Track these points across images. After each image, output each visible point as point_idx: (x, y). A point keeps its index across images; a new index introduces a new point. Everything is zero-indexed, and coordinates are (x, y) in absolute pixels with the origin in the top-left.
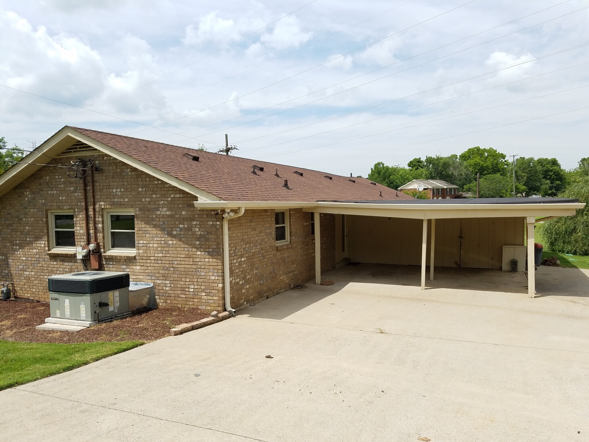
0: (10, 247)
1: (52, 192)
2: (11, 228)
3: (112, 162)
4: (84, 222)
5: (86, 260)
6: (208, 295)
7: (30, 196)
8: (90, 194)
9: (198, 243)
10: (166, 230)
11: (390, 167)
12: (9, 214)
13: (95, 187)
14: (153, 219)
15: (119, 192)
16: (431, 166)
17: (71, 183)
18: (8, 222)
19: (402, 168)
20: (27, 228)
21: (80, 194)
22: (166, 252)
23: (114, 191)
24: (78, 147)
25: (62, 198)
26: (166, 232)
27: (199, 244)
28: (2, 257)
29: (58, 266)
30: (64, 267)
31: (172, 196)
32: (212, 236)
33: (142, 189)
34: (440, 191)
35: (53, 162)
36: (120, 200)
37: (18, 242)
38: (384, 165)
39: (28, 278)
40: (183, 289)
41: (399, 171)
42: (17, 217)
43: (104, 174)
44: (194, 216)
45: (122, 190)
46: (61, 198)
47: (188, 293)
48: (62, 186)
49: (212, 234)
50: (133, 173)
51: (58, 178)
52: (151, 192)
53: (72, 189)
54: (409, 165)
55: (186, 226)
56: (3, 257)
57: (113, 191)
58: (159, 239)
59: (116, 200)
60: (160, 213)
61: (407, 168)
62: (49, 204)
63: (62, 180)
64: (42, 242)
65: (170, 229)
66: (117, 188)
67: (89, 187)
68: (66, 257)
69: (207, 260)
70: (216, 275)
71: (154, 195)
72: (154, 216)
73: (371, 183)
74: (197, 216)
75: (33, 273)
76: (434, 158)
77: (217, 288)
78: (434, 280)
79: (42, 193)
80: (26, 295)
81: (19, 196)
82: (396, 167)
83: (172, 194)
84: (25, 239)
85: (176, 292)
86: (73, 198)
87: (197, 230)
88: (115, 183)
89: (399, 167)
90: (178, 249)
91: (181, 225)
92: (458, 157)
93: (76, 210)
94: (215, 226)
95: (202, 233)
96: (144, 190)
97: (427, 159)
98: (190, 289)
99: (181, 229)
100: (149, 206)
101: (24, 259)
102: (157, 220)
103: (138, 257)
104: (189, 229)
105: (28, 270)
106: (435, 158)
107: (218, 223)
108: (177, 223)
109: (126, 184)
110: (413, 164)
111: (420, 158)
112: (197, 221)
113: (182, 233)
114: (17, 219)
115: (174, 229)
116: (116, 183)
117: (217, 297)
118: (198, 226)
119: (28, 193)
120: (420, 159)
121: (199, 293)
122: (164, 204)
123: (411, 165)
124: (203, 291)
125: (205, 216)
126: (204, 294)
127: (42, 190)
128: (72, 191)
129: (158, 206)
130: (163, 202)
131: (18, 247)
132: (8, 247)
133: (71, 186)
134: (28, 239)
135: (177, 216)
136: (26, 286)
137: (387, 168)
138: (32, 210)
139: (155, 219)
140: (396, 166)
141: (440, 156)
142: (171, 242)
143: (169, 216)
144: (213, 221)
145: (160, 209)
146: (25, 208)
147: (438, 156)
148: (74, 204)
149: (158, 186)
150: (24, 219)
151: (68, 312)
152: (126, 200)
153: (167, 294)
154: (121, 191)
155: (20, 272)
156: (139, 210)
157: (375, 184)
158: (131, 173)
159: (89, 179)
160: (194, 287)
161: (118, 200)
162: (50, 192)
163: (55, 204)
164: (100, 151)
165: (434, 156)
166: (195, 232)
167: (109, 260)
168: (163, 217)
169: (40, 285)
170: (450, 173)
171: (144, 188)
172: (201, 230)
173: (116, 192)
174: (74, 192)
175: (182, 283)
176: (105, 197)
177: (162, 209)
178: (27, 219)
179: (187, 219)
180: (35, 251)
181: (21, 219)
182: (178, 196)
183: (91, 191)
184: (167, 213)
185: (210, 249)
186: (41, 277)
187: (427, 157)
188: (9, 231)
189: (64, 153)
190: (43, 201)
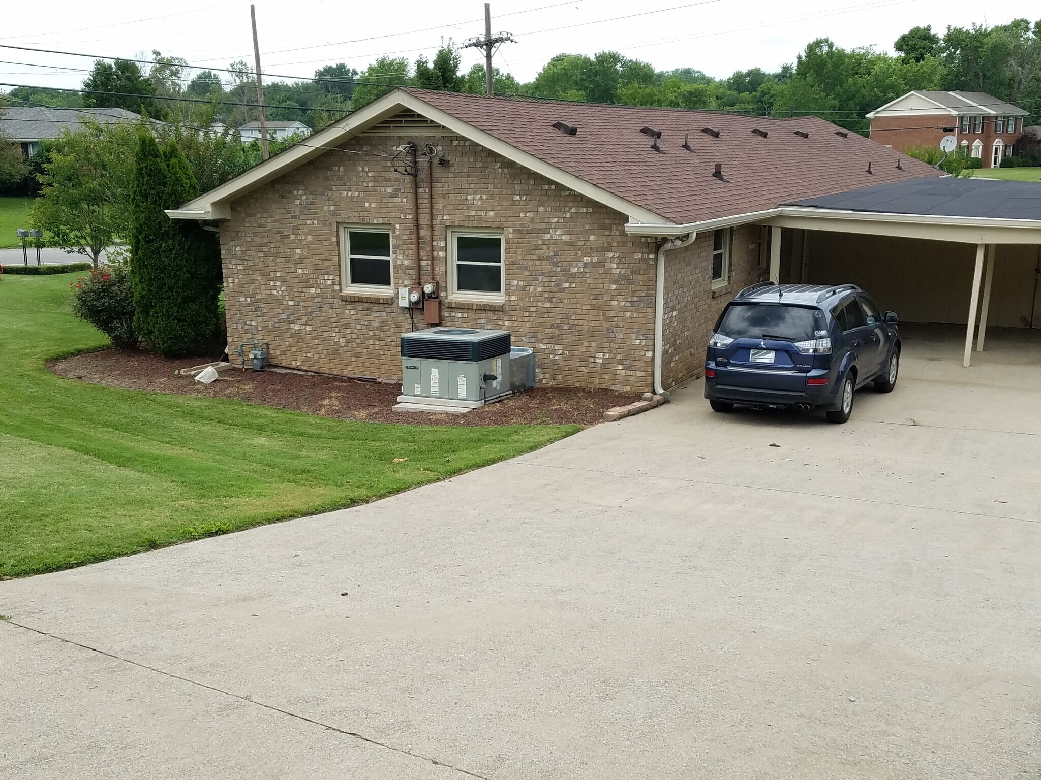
0: (262, 282)
1: (350, 194)
2: (266, 250)
3: (468, 150)
4: (413, 247)
5: (415, 308)
6: (627, 368)
7: (304, 198)
8: (424, 203)
9: (614, 287)
10: (560, 264)
11: (848, 51)
12: (260, 226)
13: (434, 190)
14: (537, 248)
15: (479, 200)
16: (958, 52)
17: (389, 180)
18: (259, 240)
19: (880, 54)
20: (298, 251)
21: (405, 200)
22: (558, 301)
23: (469, 197)
24: (403, 120)
25: (370, 205)
26: (560, 268)
27: (616, 289)
28: (246, 299)
29: (359, 317)
30: (371, 318)
31: (573, 210)
32: (640, 277)
33: (521, 197)
34: (979, 121)
35: (353, 142)
36: (479, 213)
37: (278, 275)
38: (832, 46)
39: (298, 336)
40: (584, 359)
41: (872, 62)
42: (278, 232)
43: (453, 169)
44: (610, 245)
45: (484, 197)
46: (367, 205)
47: (592, 365)
48: (370, 185)
49: (640, 274)
50: (506, 171)
51: (363, 170)
52: (536, 203)
53: (389, 190)
54: (899, 47)
55: (595, 260)
56: (249, 300)
57: (467, 199)
58: (545, 279)
59: (473, 213)
60: (551, 237)
61: (893, 54)
62: (343, 213)
63: (370, 174)
64: (329, 277)
65: (565, 264)
66: (475, 193)
67: (422, 189)
68: (375, 303)
69: (629, 314)
70: (644, 338)
71: (542, 208)
72: (540, 242)
73: (838, 133)
74: (615, 244)
75: (308, 328)
76: (968, 32)
77: (644, 358)
78: (983, 351)
79: (330, 193)
80: (293, 363)
81: (282, 197)
82: (863, 51)
83: (573, 207)
84: (294, 270)
85: (572, 363)
86: (390, 205)
87: (615, 266)
88: (471, 185)
89: (871, 52)
90: (579, 296)
91: (585, 259)
92: (1032, 26)
93: (397, 226)
94: (646, 261)
95: (623, 272)
96: (524, 198)
97: (949, 35)
98: (597, 359)
99: (586, 265)
100: (531, 226)
101: (291, 303)
102: (545, 248)
103: (507, 307)
104: (600, 265)
105: (298, 322)
106: (971, 32)
107: (652, 256)
108: (580, 253)
109: (492, 188)
110: (910, 43)
111: (929, 26)
112: (614, 252)
113: (587, 270)
114: (277, 236)
115: (574, 265)
116: (473, 186)
117: (643, 373)
118: (617, 260)
119: (301, 191)
120: (929, 30)
121: (611, 366)
122: (558, 222)
123: (905, 47)
124: (620, 362)
125: (629, 245)
126: (620, 367)
127: (331, 189)
128: (389, 195)
129: (548, 226)
130: (556, 219)
131: (278, 284)
132: (257, 282)
133: (388, 185)
134: (300, 271)
135: (581, 243)
136: (294, 349)
137: (841, 55)
138: (309, 222)
139: (541, 247)
140: (863, 49)
141: (983, 28)
142: (566, 285)
143: (566, 243)
144: (642, 253)
145: (551, 230)
146: (295, 218)
147: (978, 27)
148: (394, 216)
149: (549, 193)
150: (292, 237)
151: (435, 388)
152: (492, 214)
153: (556, 366)
154: (481, 199)
155: (282, 325)
156: (514, 232)
157: (845, 136)
158: (502, 171)
159: (423, 175)
160: (604, 355)
161: (476, 213)
162: (346, 193)
163: (355, 214)
164: (450, 129)
165: (968, 27)
166: (611, 269)
167: (456, 310)
168: (556, 243)
169: (321, 347)
170: (1009, 74)
171: (523, 195)
172: (621, 266)
173: (473, 200)
174: (394, 195)
175: (584, 349)
176: (452, 207)
177: (555, 232)
178: (299, 237)
179: (597, 249)
180: (313, 290)
181: (287, 237)
182: (584, 210)
183: (427, 196)
184: (563, 237)
185: (635, 298)
186: (325, 334)
187: (949, 28)
188: (260, 254)
189: (375, 128)
190: (332, 208)
